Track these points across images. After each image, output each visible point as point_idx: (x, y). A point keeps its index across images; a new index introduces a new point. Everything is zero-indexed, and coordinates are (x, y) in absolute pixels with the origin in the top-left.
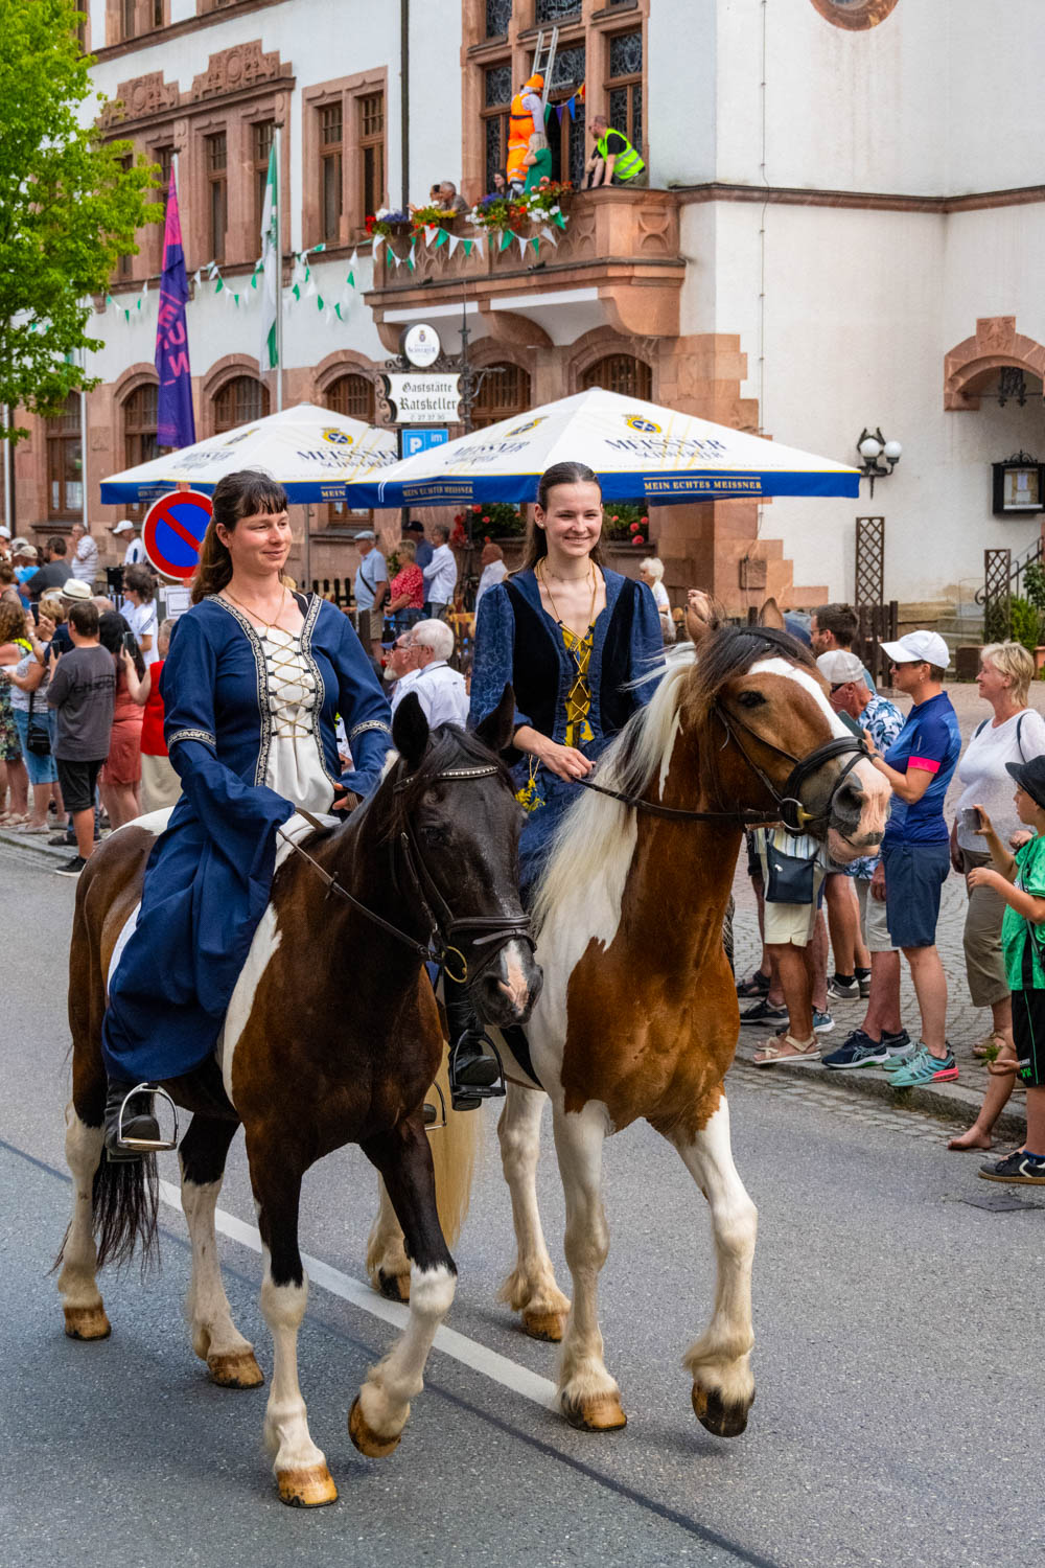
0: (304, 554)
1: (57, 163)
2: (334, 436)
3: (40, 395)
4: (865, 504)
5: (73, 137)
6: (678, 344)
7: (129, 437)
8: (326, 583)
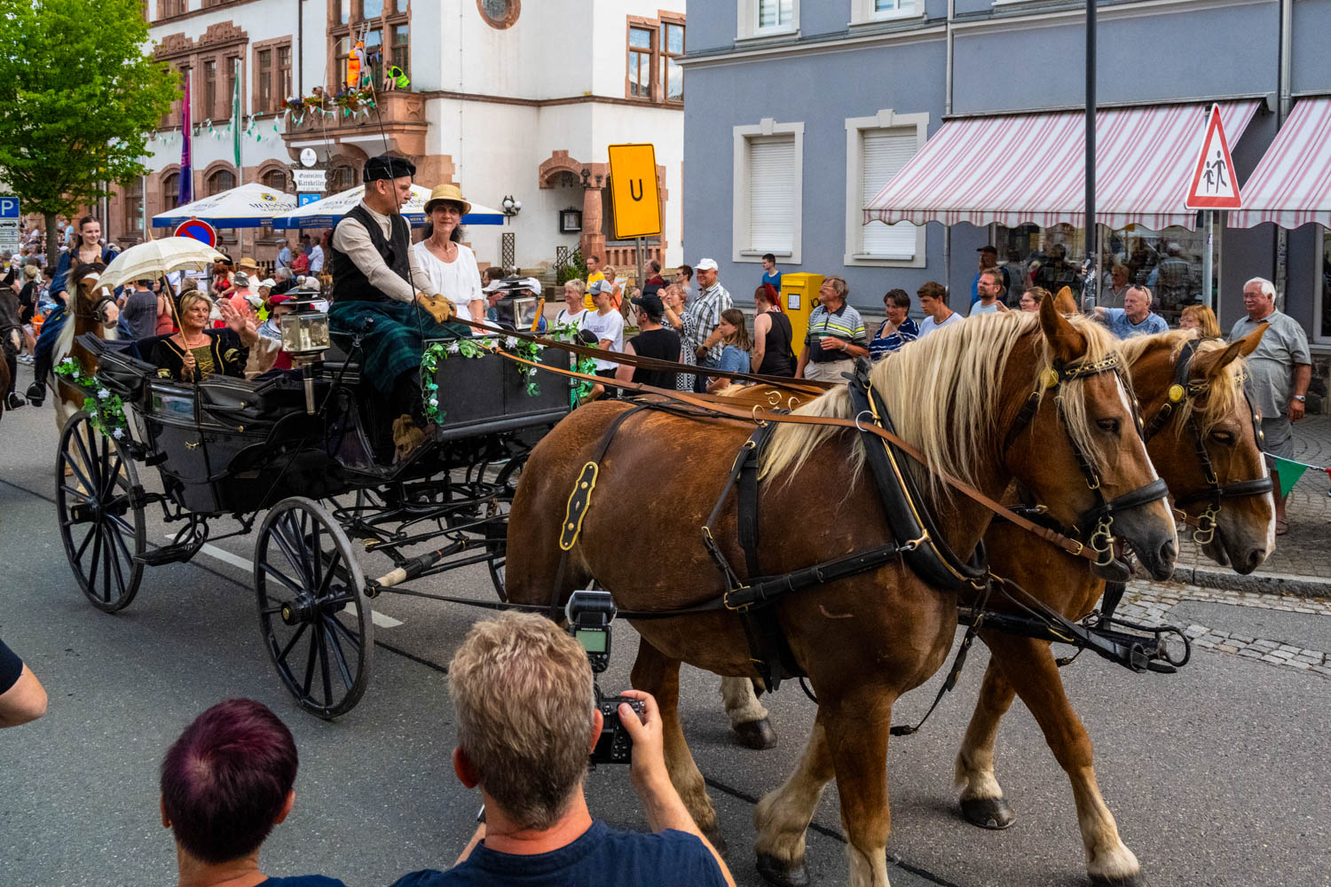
0: (252, 250)
1: (132, 71)
2: (266, 197)
3: (123, 176)
4: (506, 227)
5: (140, 60)
6: (425, 160)
7: (167, 197)
8: (263, 263)
